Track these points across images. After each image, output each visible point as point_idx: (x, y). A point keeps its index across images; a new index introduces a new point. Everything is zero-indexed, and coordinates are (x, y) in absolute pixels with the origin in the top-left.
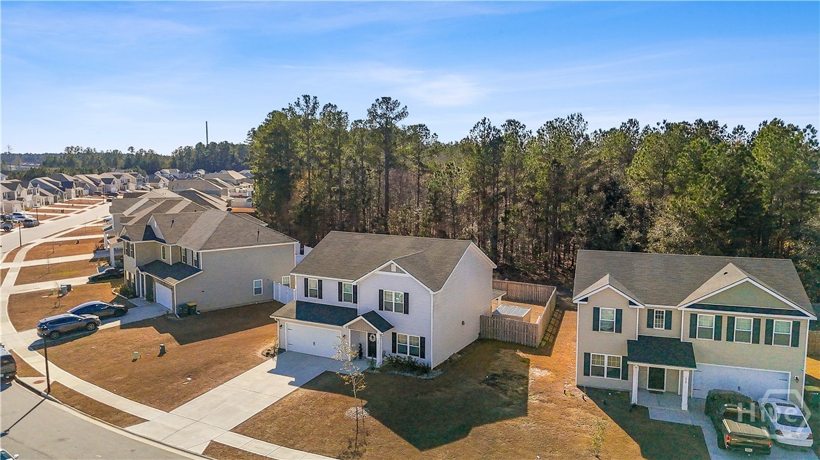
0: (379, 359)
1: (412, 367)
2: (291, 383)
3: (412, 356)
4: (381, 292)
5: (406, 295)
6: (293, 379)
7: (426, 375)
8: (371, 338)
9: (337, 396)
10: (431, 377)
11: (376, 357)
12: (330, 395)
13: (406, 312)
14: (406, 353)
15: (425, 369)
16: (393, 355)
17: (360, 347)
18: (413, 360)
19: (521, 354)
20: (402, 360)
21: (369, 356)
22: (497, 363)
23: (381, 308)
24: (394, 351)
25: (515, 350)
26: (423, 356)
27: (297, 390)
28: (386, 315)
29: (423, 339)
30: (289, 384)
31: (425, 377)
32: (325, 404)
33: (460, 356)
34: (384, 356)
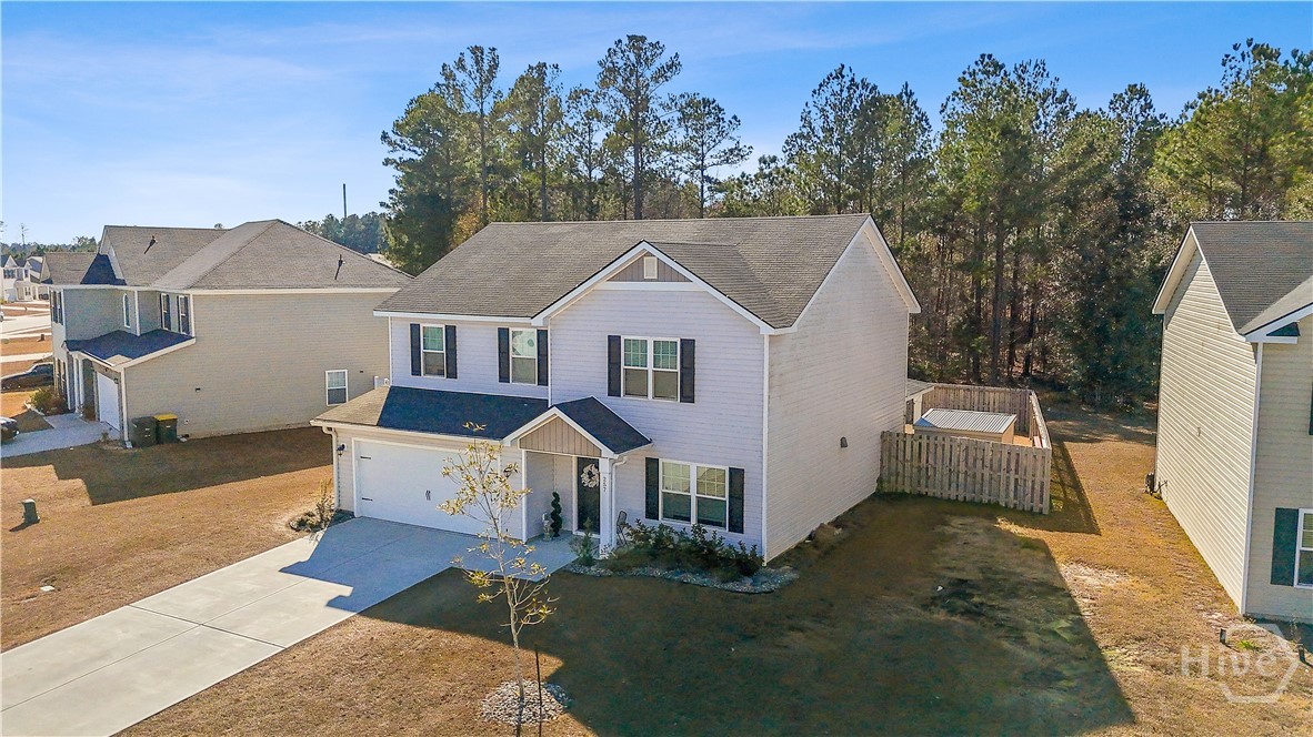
0: (607, 539)
1: (705, 557)
2: (335, 603)
3: (705, 527)
4: (614, 341)
5: (688, 346)
6: (346, 591)
7: (748, 581)
8: (585, 477)
9: (467, 641)
10: (765, 587)
11: (598, 531)
12: (447, 639)
13: (688, 396)
14: (688, 519)
15: (746, 565)
16: (650, 523)
17: (555, 504)
18: (708, 537)
19: (1015, 529)
20: (676, 539)
21: (581, 527)
22: (954, 550)
23: (614, 391)
24: (651, 513)
25: (993, 518)
26: (737, 526)
27: (348, 621)
28: (629, 408)
29: (737, 475)
30: (331, 604)
31: (746, 585)
32: (419, 670)
33: (838, 531)
34: (622, 523)
